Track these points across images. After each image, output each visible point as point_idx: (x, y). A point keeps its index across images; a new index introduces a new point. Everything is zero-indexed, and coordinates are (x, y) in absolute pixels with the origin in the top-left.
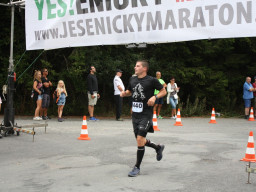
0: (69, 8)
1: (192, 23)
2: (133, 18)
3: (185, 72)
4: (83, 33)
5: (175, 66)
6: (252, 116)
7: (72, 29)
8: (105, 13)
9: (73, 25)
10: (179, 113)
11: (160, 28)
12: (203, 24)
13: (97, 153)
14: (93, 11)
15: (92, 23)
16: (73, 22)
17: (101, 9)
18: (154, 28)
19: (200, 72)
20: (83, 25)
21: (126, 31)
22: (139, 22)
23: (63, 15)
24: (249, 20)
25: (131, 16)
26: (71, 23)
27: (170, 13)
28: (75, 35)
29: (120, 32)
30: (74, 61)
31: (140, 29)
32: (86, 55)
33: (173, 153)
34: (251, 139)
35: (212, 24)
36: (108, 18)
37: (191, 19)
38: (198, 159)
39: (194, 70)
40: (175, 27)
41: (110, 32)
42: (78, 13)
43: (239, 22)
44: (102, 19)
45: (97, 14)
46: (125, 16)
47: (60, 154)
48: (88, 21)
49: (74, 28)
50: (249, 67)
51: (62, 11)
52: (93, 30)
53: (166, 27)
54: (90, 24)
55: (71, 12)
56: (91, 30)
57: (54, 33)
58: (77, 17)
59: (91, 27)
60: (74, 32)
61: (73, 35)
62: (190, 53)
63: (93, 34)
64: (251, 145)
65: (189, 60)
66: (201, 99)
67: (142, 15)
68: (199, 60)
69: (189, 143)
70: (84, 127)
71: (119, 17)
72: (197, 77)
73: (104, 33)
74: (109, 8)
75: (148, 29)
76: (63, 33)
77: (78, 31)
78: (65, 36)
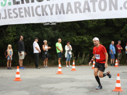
0: (8, 1)
1: (82, 10)
2: (48, 7)
3: (77, 39)
4: (17, 16)
5: (71, 35)
6: (116, 64)
7: (10, 14)
8: (30, 4)
9: (10, 12)
10: (74, 63)
11: (64, 13)
12: (89, 10)
13: (26, 89)
14: (23, 3)
15: (23, 10)
16: (10, 10)
18: (60, 13)
19: (85, 38)
20: (17, 11)
21: (43, 15)
22: (51, 9)
23: (5, 5)
24: (116, 9)
25: (46, 6)
26: (9, 10)
27: (69, 4)
28: (12, 18)
29: (40, 15)
30: (9, 32)
31: (52, 14)
32: (17, 29)
33: (72, 87)
34: (118, 78)
35: (94, 11)
36: (32, 7)
37: (82, 8)
38: (87, 91)
39: (82, 37)
40: (72, 13)
41: (33, 15)
42: (14, 4)
43: (110, 9)
44: (29, 7)
45: (26, 5)
46: (42, 6)
47: (4, 90)
48: (20, 9)
49: (11, 13)
50: (114, 35)
51: (4, 3)
52: (23, 14)
53: (67, 13)
54: (21, 10)
55: (10, 4)
56: (22, 14)
58: (13, 7)
59: (22, 12)
60: (11, 15)
61: (10, 17)
62: (79, 27)
63: (23, 17)
64: (118, 82)
65: (79, 31)
66: (86, 55)
67: (53, 5)
68: (84, 31)
69: (81, 81)
70: (18, 73)
71: (39, 6)
72: (84, 42)
73: (30, 16)
74: (33, 1)
75: (57, 14)
76: (4, 16)
77: (13, 15)
78: (6, 18)
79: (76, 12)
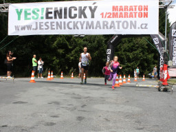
0: (40, 16)
2: (79, 23)
4: (48, 28)
8: (63, 20)
11: (93, 28)
12: (115, 28)
14: (55, 18)
15: (55, 24)
16: (42, 23)
17: (61, 17)
18: (90, 28)
19: (47, 56)
20: (49, 24)
21: (74, 29)
22: (82, 25)
23: (37, 19)
24: (135, 28)
25: (77, 22)
27: (98, 22)
28: (43, 29)
29: (71, 29)
31: (82, 28)
35: (118, 28)
36: (64, 23)
37: (109, 26)
40: (100, 28)
41: (65, 28)
42: (46, 18)
43: (131, 28)
44: (61, 22)
45: (58, 20)
46: (74, 22)
48: (52, 23)
49: (42, 26)
51: (35, 17)
52: (55, 27)
53: (96, 28)
55: (42, 18)
56: (53, 27)
57: (29, 27)
58: (45, 20)
61: (40, 29)
63: (54, 29)
67: (84, 22)
71: (71, 22)
73: (61, 28)
74: (65, 17)
75: (87, 28)
76: (35, 27)
77: (45, 27)
78: (36, 29)
79: (104, 28)
